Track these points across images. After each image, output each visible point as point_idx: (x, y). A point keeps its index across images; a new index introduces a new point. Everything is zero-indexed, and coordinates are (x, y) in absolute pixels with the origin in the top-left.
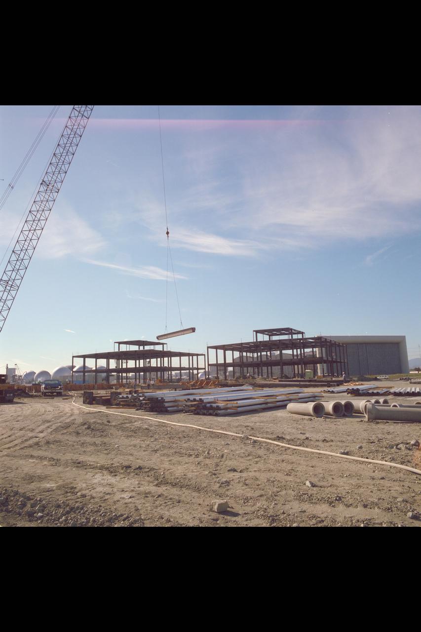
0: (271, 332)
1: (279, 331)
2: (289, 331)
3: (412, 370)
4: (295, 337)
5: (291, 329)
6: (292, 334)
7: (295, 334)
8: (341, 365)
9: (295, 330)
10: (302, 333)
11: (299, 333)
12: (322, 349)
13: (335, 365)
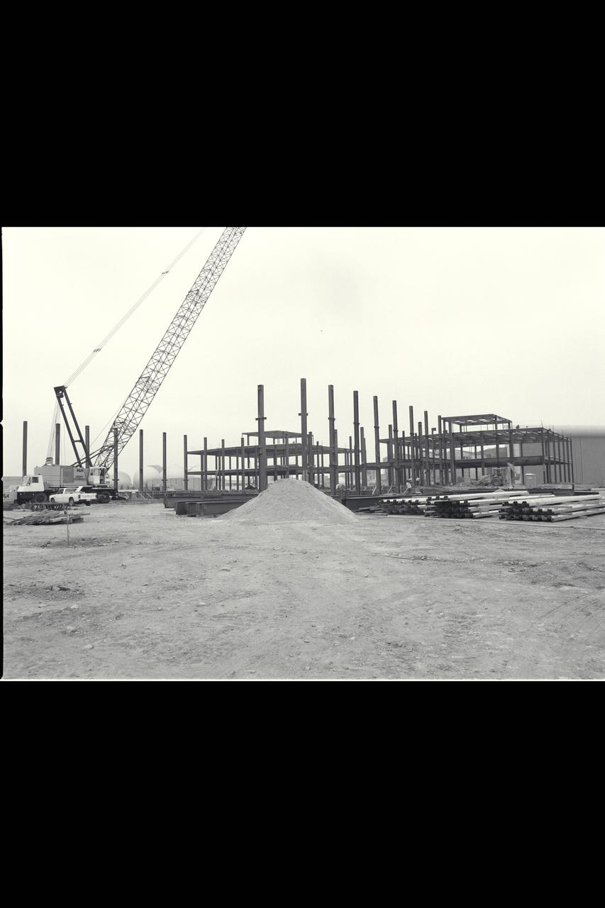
0: (464, 420)
1: (477, 419)
2: (492, 419)
4: (500, 427)
5: (496, 417)
6: (496, 423)
7: (499, 422)
9: (500, 418)
10: (509, 422)
11: (504, 421)
12: (543, 445)
13: (552, 466)
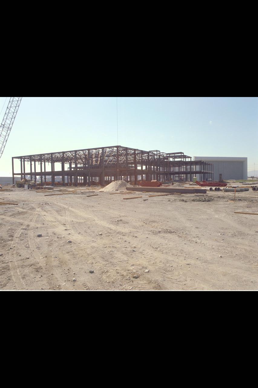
3: (249, 178)
4: (187, 160)
6: (185, 158)
8: (210, 175)
9: (187, 156)
10: (191, 158)
12: (201, 166)
13: (207, 174)
